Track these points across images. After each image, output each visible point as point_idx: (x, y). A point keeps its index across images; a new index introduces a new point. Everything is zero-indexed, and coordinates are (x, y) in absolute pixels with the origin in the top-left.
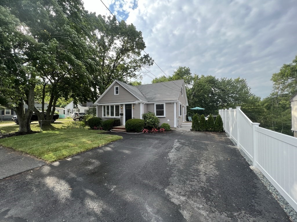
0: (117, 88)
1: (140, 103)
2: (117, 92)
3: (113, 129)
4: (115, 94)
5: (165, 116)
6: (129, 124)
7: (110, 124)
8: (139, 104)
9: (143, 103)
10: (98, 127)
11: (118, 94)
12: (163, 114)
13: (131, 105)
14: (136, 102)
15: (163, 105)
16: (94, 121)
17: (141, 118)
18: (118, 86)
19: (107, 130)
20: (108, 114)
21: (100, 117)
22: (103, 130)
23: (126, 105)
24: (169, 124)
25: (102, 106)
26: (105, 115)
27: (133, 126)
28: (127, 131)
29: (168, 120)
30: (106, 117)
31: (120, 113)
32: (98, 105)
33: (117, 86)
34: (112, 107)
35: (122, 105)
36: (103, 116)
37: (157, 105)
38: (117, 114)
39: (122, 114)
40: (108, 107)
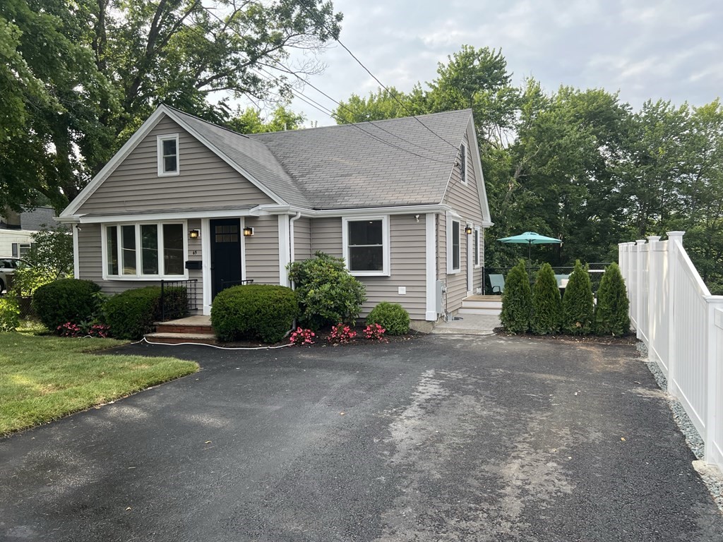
0: (170, 146)
1: (277, 215)
2: (171, 165)
3: (155, 331)
4: (161, 172)
5: (386, 271)
6: (227, 309)
7: (143, 311)
8: (275, 217)
9: (291, 217)
10: (83, 324)
11: (177, 173)
12: (378, 265)
13: (236, 221)
14: (261, 211)
15: (378, 224)
16: (62, 297)
17: (284, 281)
18: (176, 137)
19: (125, 338)
20: (130, 263)
21: (94, 280)
22: (110, 336)
23: (214, 223)
24: (403, 306)
25: (98, 225)
26: (114, 270)
27: (246, 318)
28: (221, 341)
29: (402, 291)
30: (122, 276)
31: (186, 259)
32: (82, 221)
33: (169, 137)
34: (149, 230)
35: (195, 223)
36: (105, 275)
37: (352, 225)
38: (174, 265)
39: (195, 266)
40: (129, 231)
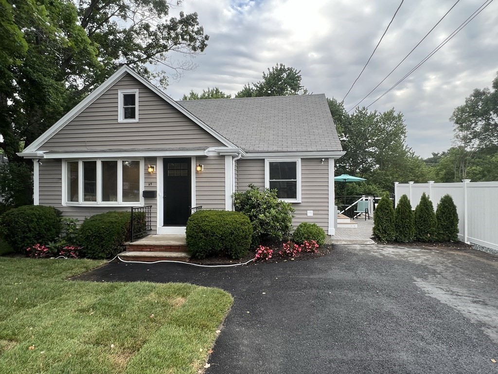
0: (129, 99)
1: (224, 156)
2: (130, 113)
3: (125, 250)
4: (121, 118)
5: (299, 199)
8: (221, 157)
9: (233, 157)
11: (136, 120)
12: (294, 196)
13: (187, 161)
14: (211, 151)
15: (294, 164)
16: (32, 221)
17: (229, 207)
18: (136, 92)
20: (90, 191)
21: (55, 206)
23: (167, 161)
24: (318, 225)
25: (59, 161)
26: (73, 195)
29: (310, 213)
30: (81, 202)
31: (142, 189)
32: (46, 157)
33: (129, 91)
35: (151, 160)
36: (65, 201)
37: (272, 165)
38: (131, 193)
39: (150, 195)
40: (90, 166)
